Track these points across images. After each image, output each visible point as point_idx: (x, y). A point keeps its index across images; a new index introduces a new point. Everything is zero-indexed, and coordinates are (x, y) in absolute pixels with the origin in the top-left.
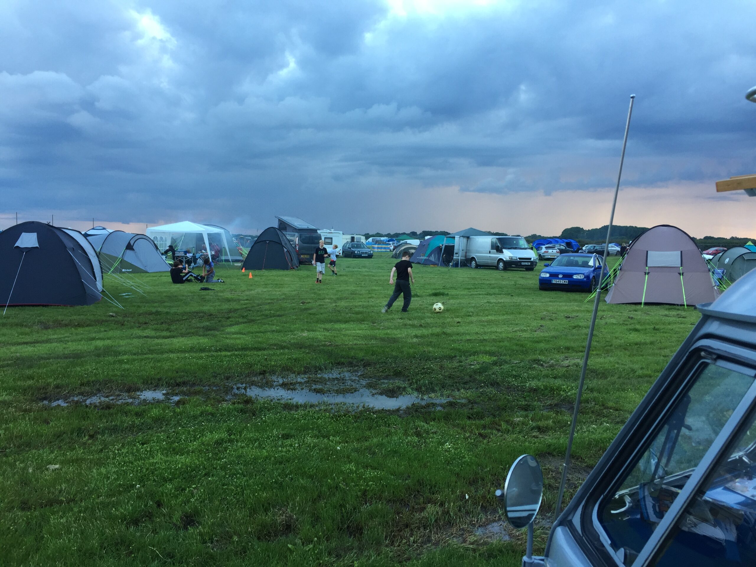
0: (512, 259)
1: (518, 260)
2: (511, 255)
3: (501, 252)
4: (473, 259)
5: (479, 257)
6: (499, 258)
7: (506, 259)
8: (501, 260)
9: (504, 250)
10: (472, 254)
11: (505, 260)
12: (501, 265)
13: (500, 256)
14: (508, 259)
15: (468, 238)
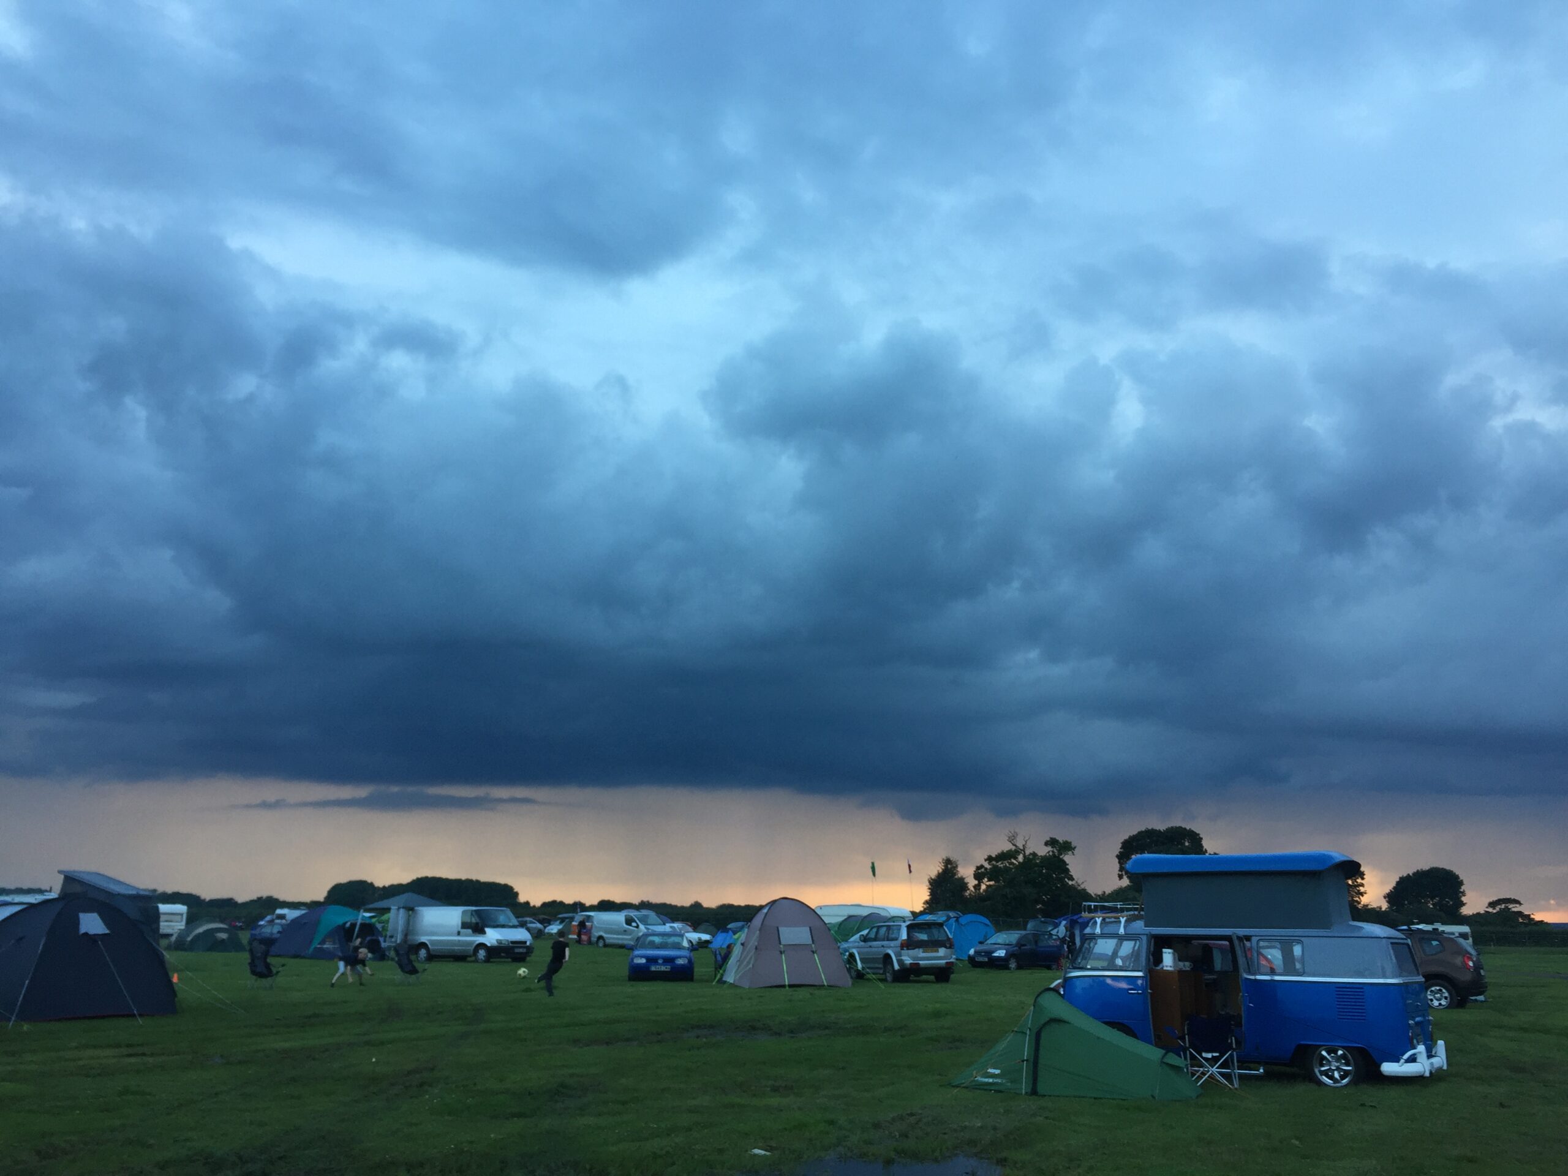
0: (501, 943)
1: (511, 945)
2: (500, 937)
3: (483, 932)
4: (423, 945)
5: (433, 942)
6: (477, 942)
7: (490, 943)
8: (481, 946)
9: (487, 930)
10: (417, 938)
11: (489, 945)
12: (482, 953)
13: (480, 939)
14: (495, 943)
15: (412, 909)
